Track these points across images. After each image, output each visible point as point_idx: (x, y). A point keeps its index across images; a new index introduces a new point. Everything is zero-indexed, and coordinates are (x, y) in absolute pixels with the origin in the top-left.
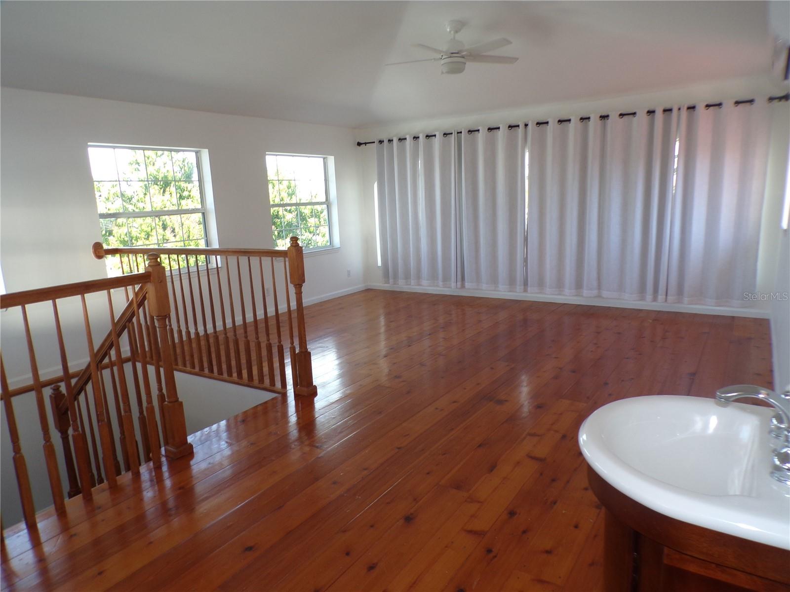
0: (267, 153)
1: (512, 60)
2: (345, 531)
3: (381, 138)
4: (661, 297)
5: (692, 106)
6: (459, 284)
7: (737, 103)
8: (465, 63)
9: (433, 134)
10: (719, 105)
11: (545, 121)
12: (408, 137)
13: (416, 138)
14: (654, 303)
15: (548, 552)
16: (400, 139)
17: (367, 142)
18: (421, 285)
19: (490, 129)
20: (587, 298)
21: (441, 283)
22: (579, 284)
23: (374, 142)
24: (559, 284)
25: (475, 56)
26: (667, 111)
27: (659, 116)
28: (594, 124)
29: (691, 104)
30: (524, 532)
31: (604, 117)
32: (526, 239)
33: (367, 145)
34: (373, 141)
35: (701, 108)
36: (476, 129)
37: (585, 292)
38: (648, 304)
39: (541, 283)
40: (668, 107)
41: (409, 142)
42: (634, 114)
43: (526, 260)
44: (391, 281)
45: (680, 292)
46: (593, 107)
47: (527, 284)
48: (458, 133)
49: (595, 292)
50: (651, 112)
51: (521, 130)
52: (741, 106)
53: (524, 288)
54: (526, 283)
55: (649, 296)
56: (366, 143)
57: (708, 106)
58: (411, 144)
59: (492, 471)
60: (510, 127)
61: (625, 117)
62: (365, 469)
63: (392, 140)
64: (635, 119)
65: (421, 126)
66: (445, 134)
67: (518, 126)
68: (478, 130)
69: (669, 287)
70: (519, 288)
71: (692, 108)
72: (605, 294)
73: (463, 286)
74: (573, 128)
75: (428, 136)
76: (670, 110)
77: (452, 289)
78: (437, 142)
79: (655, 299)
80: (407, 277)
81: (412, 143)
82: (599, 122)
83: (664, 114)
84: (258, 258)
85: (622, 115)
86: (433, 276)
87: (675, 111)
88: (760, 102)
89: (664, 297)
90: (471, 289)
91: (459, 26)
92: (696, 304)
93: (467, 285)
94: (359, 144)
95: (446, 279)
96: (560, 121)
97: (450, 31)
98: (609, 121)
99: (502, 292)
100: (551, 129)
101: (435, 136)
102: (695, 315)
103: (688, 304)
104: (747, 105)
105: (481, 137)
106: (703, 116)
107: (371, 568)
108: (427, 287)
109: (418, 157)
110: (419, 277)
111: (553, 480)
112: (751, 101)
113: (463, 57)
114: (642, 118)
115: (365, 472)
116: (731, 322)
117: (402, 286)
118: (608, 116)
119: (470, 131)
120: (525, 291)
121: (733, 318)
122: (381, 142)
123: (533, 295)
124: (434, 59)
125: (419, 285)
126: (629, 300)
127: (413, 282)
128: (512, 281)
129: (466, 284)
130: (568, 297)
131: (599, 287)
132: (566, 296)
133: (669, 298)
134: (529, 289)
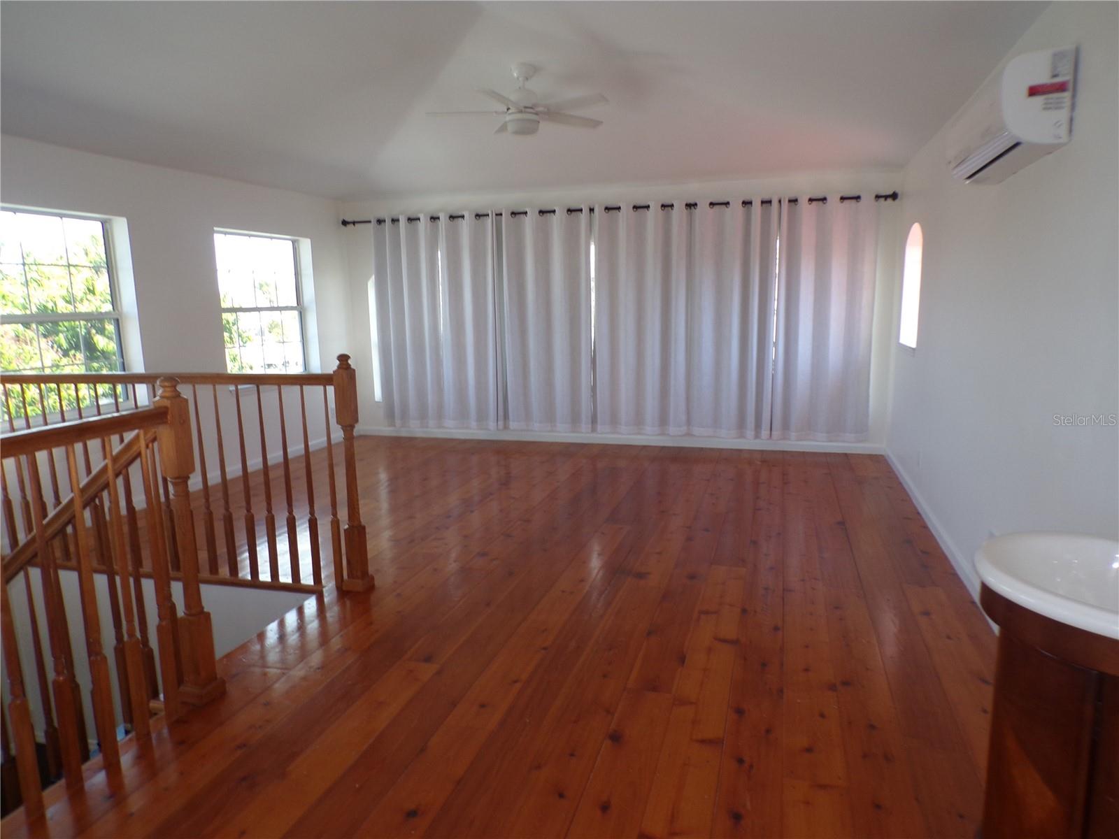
0: (215, 229)
1: (595, 124)
2: (539, 767)
3: (381, 215)
4: (765, 433)
5: (794, 199)
6: (501, 423)
7: (843, 199)
8: (539, 122)
9: (460, 214)
10: (824, 199)
11: (615, 206)
12: (422, 217)
13: (434, 219)
14: (758, 441)
15: (809, 750)
16: (410, 220)
17: (356, 220)
18: (443, 427)
19: (542, 212)
20: (674, 437)
21: (474, 424)
22: (663, 420)
23: (370, 222)
24: (639, 420)
25: (553, 114)
26: (766, 202)
27: (757, 207)
28: (678, 213)
29: (793, 196)
30: (768, 731)
31: (691, 206)
32: (594, 361)
33: (356, 225)
34: (368, 219)
35: (803, 201)
36: (522, 210)
37: (672, 430)
38: (749, 442)
39: (614, 421)
40: (766, 198)
41: (423, 225)
42: (727, 204)
43: (594, 389)
44: (398, 422)
45: (786, 426)
46: (678, 192)
47: (596, 422)
48: (497, 215)
49: (684, 429)
50: (747, 203)
51: (584, 216)
52: (846, 202)
53: (592, 428)
54: (594, 420)
55: (750, 433)
56: (354, 223)
57: (811, 200)
58: (426, 228)
59: (683, 662)
60: (570, 211)
61: (716, 207)
62: (515, 682)
63: (398, 220)
64: (727, 210)
65: (441, 203)
66: (478, 216)
67: (581, 210)
68: (526, 213)
69: (773, 420)
70: (585, 426)
71: (793, 201)
72: (697, 431)
73: (506, 427)
74: (653, 216)
75: (452, 217)
76: (770, 202)
77: (490, 431)
78: (465, 226)
79: (757, 436)
80: (423, 416)
81: (428, 224)
82: (685, 211)
83: (762, 205)
84: (210, 387)
85: (712, 204)
86: (462, 414)
87: (775, 203)
88: (867, 199)
89: (769, 432)
90: (517, 431)
91: (532, 71)
92: (805, 440)
93: (513, 425)
94: (345, 223)
95: (482, 416)
96: (636, 208)
97: (518, 78)
98: (698, 211)
99: (562, 433)
100: (625, 215)
101: (463, 217)
102: (803, 454)
103: (798, 440)
104: (853, 202)
105: (529, 222)
106: (807, 211)
107: (605, 808)
108: (451, 429)
109: (437, 248)
110: (440, 415)
111: (764, 665)
112: (858, 198)
113: (537, 114)
114: (736, 208)
115: (518, 686)
116: (846, 460)
117: (415, 429)
118: (696, 205)
119: (514, 214)
120: (594, 430)
121: (846, 455)
122: (380, 222)
123: (605, 436)
124: (496, 112)
125: (440, 427)
126: (726, 439)
127: (431, 423)
128: (575, 419)
129: (511, 423)
130: (649, 436)
131: (689, 422)
132: (648, 435)
133: (774, 433)
134: (599, 427)
